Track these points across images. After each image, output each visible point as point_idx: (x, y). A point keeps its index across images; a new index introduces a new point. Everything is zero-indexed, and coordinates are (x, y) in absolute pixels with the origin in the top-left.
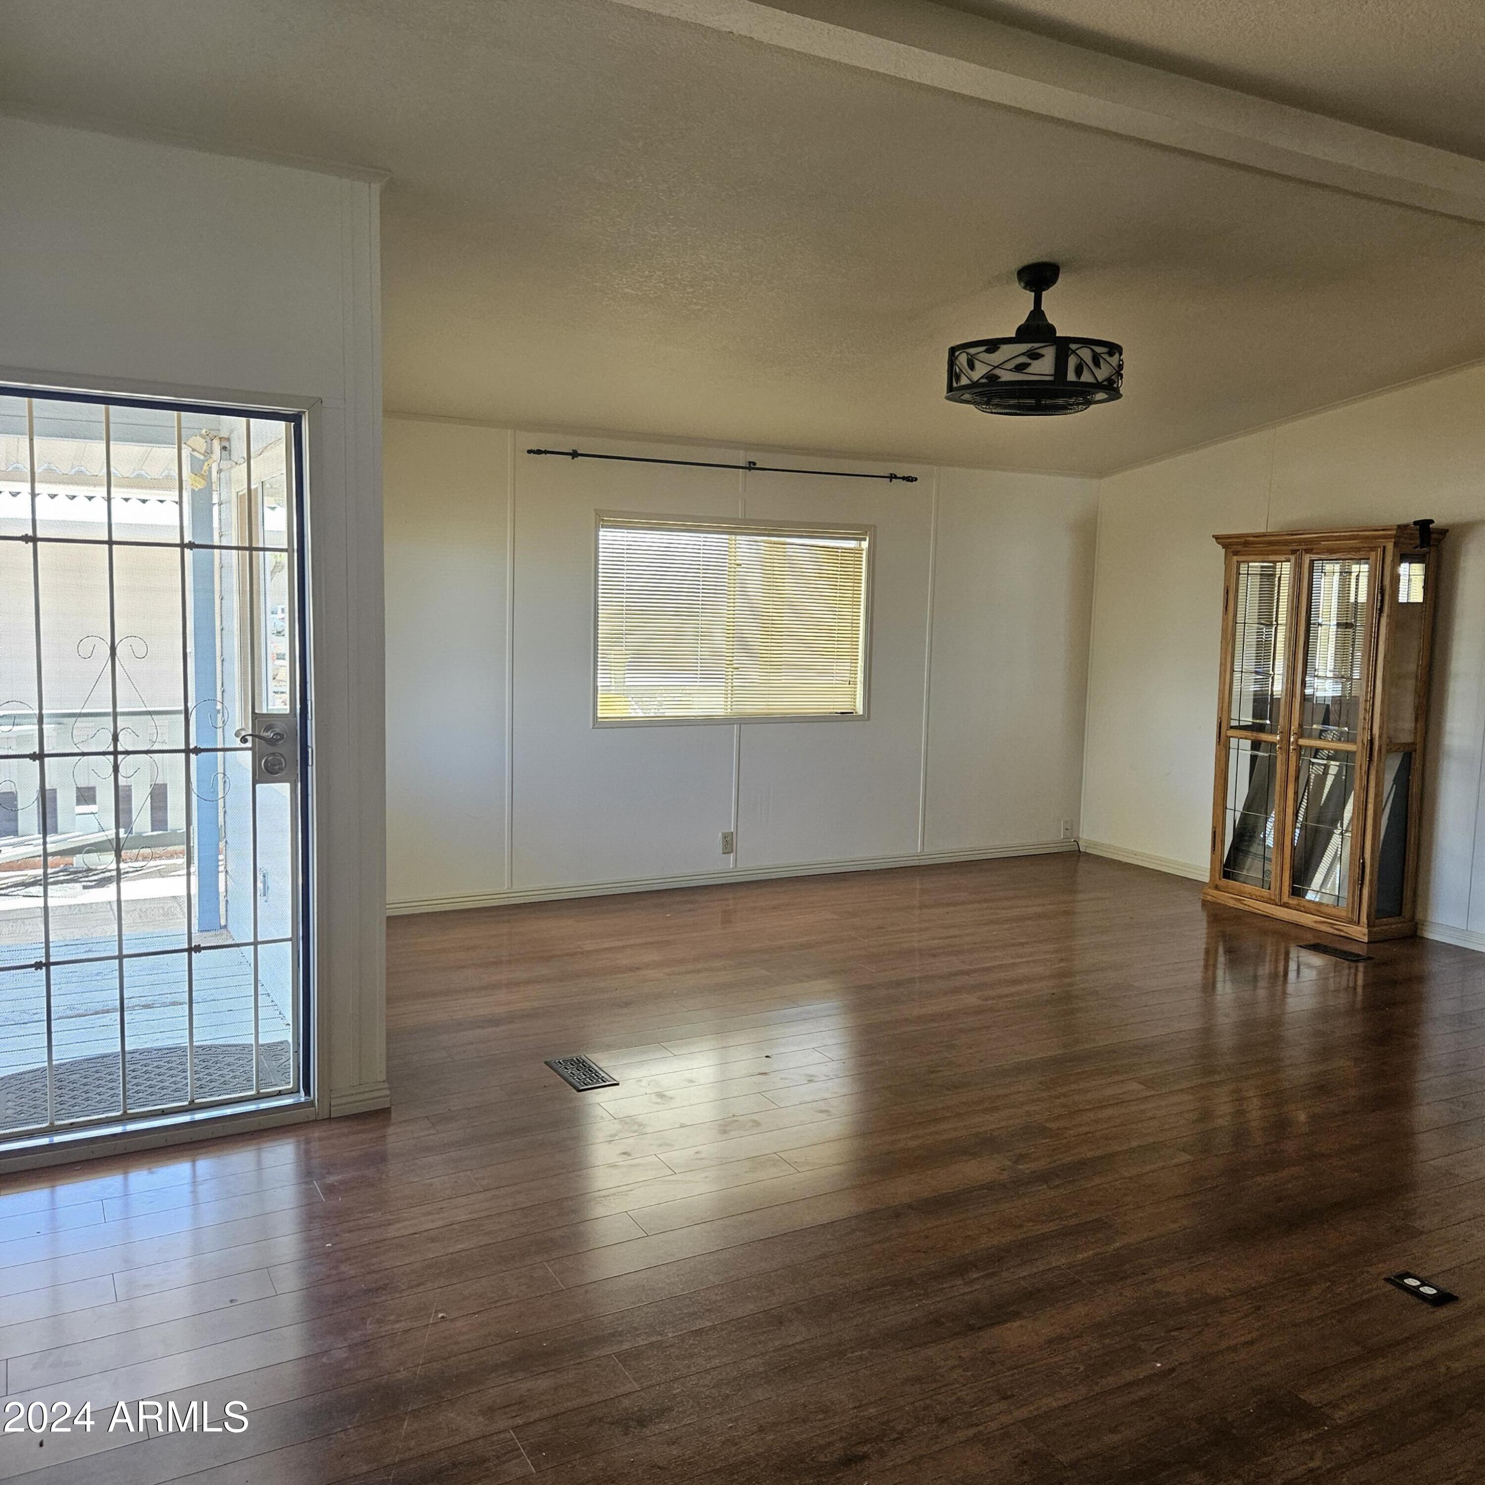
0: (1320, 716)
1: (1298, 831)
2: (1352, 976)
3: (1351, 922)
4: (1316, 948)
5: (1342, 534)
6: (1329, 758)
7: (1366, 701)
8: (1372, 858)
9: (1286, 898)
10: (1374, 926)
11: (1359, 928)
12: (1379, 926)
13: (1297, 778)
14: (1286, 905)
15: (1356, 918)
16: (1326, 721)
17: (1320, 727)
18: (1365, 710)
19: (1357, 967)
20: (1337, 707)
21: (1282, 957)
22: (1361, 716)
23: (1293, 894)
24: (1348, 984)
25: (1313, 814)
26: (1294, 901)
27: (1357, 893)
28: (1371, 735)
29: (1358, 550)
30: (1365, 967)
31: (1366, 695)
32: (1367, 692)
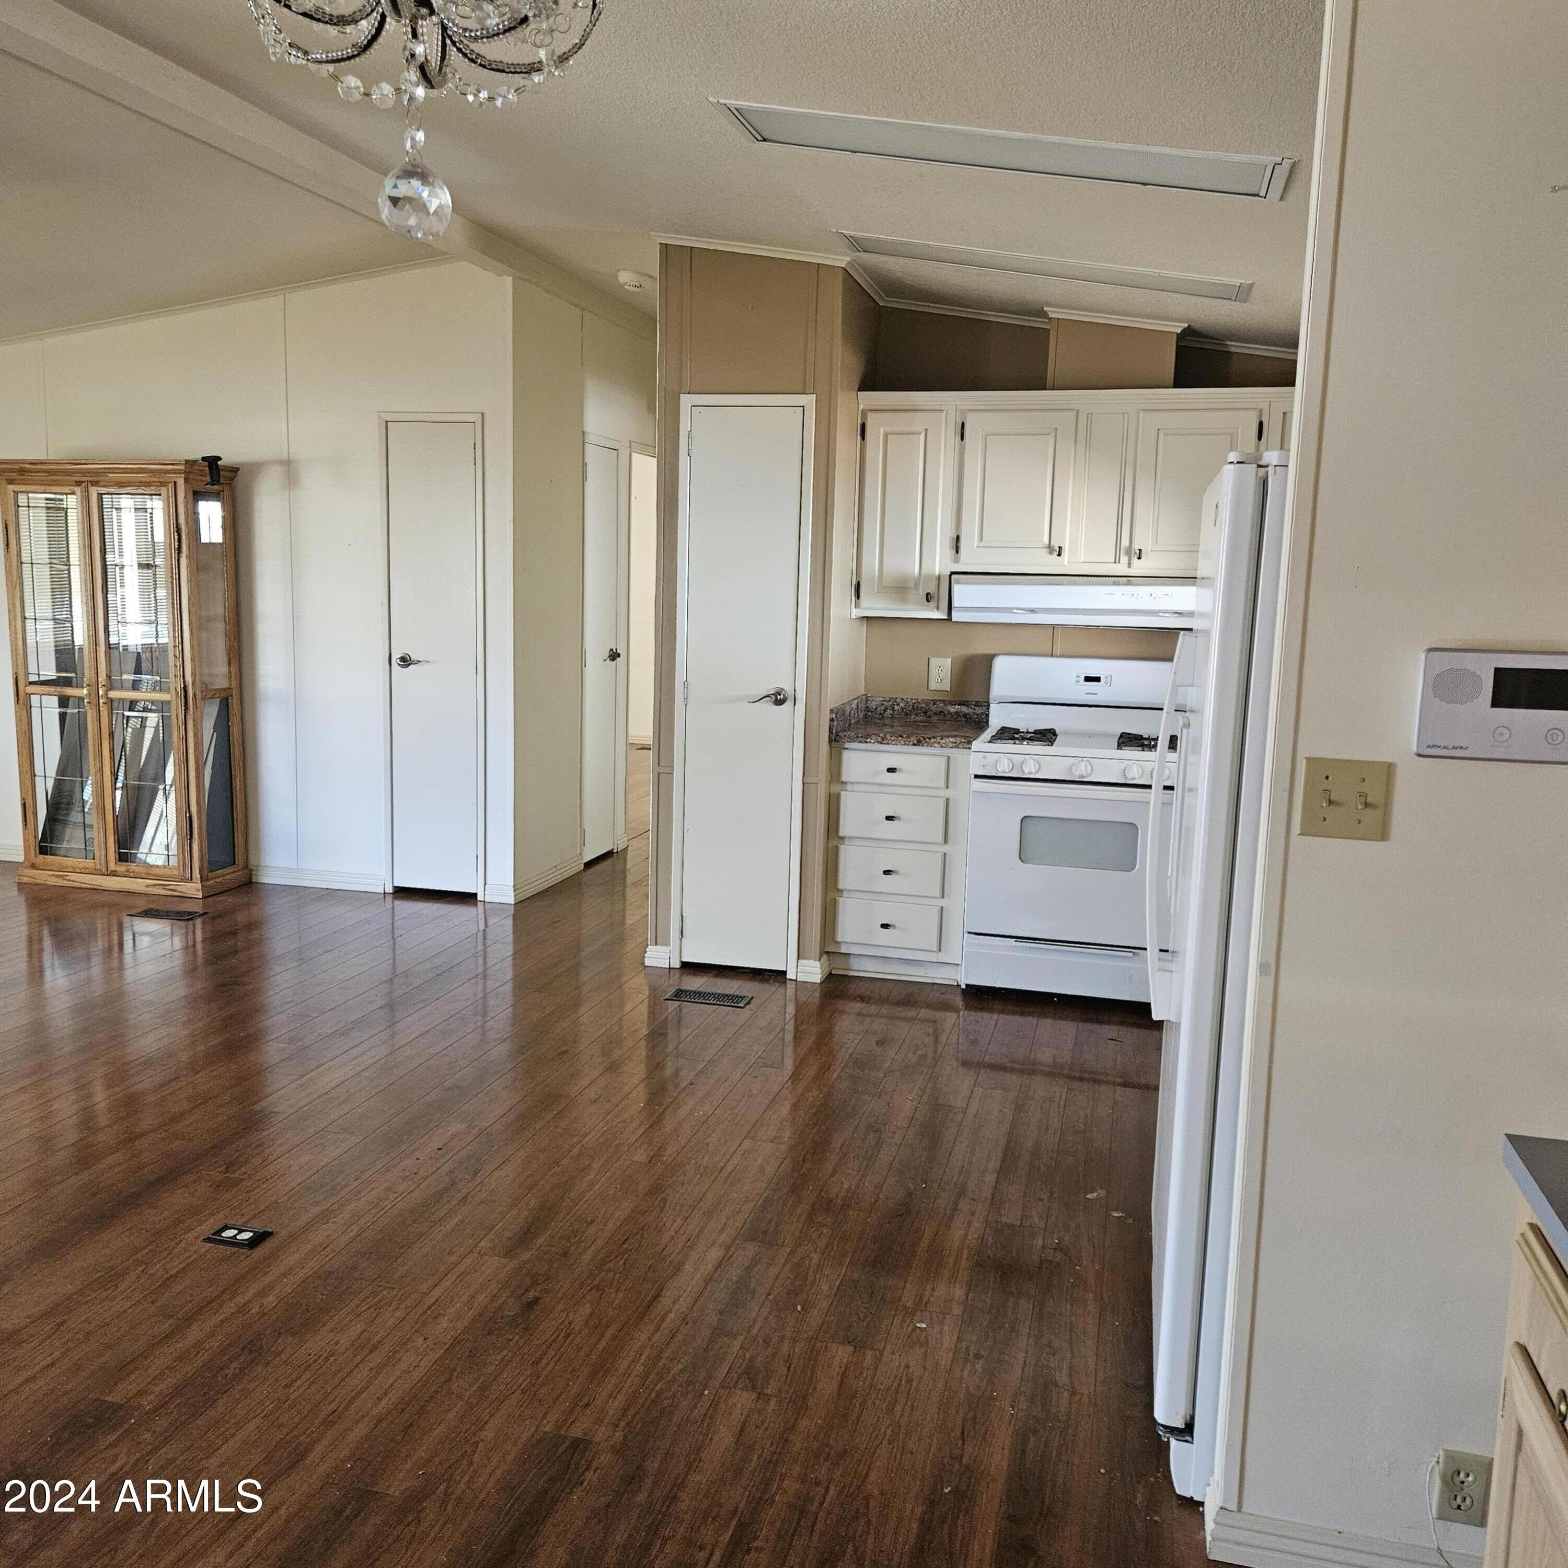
0: (132, 665)
1: (119, 793)
2: (190, 934)
3: (184, 880)
4: (149, 914)
5: (130, 466)
6: (145, 710)
7: (175, 646)
8: (199, 811)
9: (112, 866)
10: (208, 880)
11: (192, 885)
12: (212, 879)
13: (112, 735)
14: (114, 874)
15: (188, 876)
16: (138, 670)
17: (132, 677)
18: (175, 655)
19: (194, 926)
20: (148, 655)
21: (115, 928)
22: (171, 663)
23: (120, 860)
24: (187, 943)
25: (134, 772)
26: (122, 868)
27: (187, 848)
28: (184, 682)
29: (148, 484)
30: (204, 923)
31: (175, 641)
32: (174, 637)
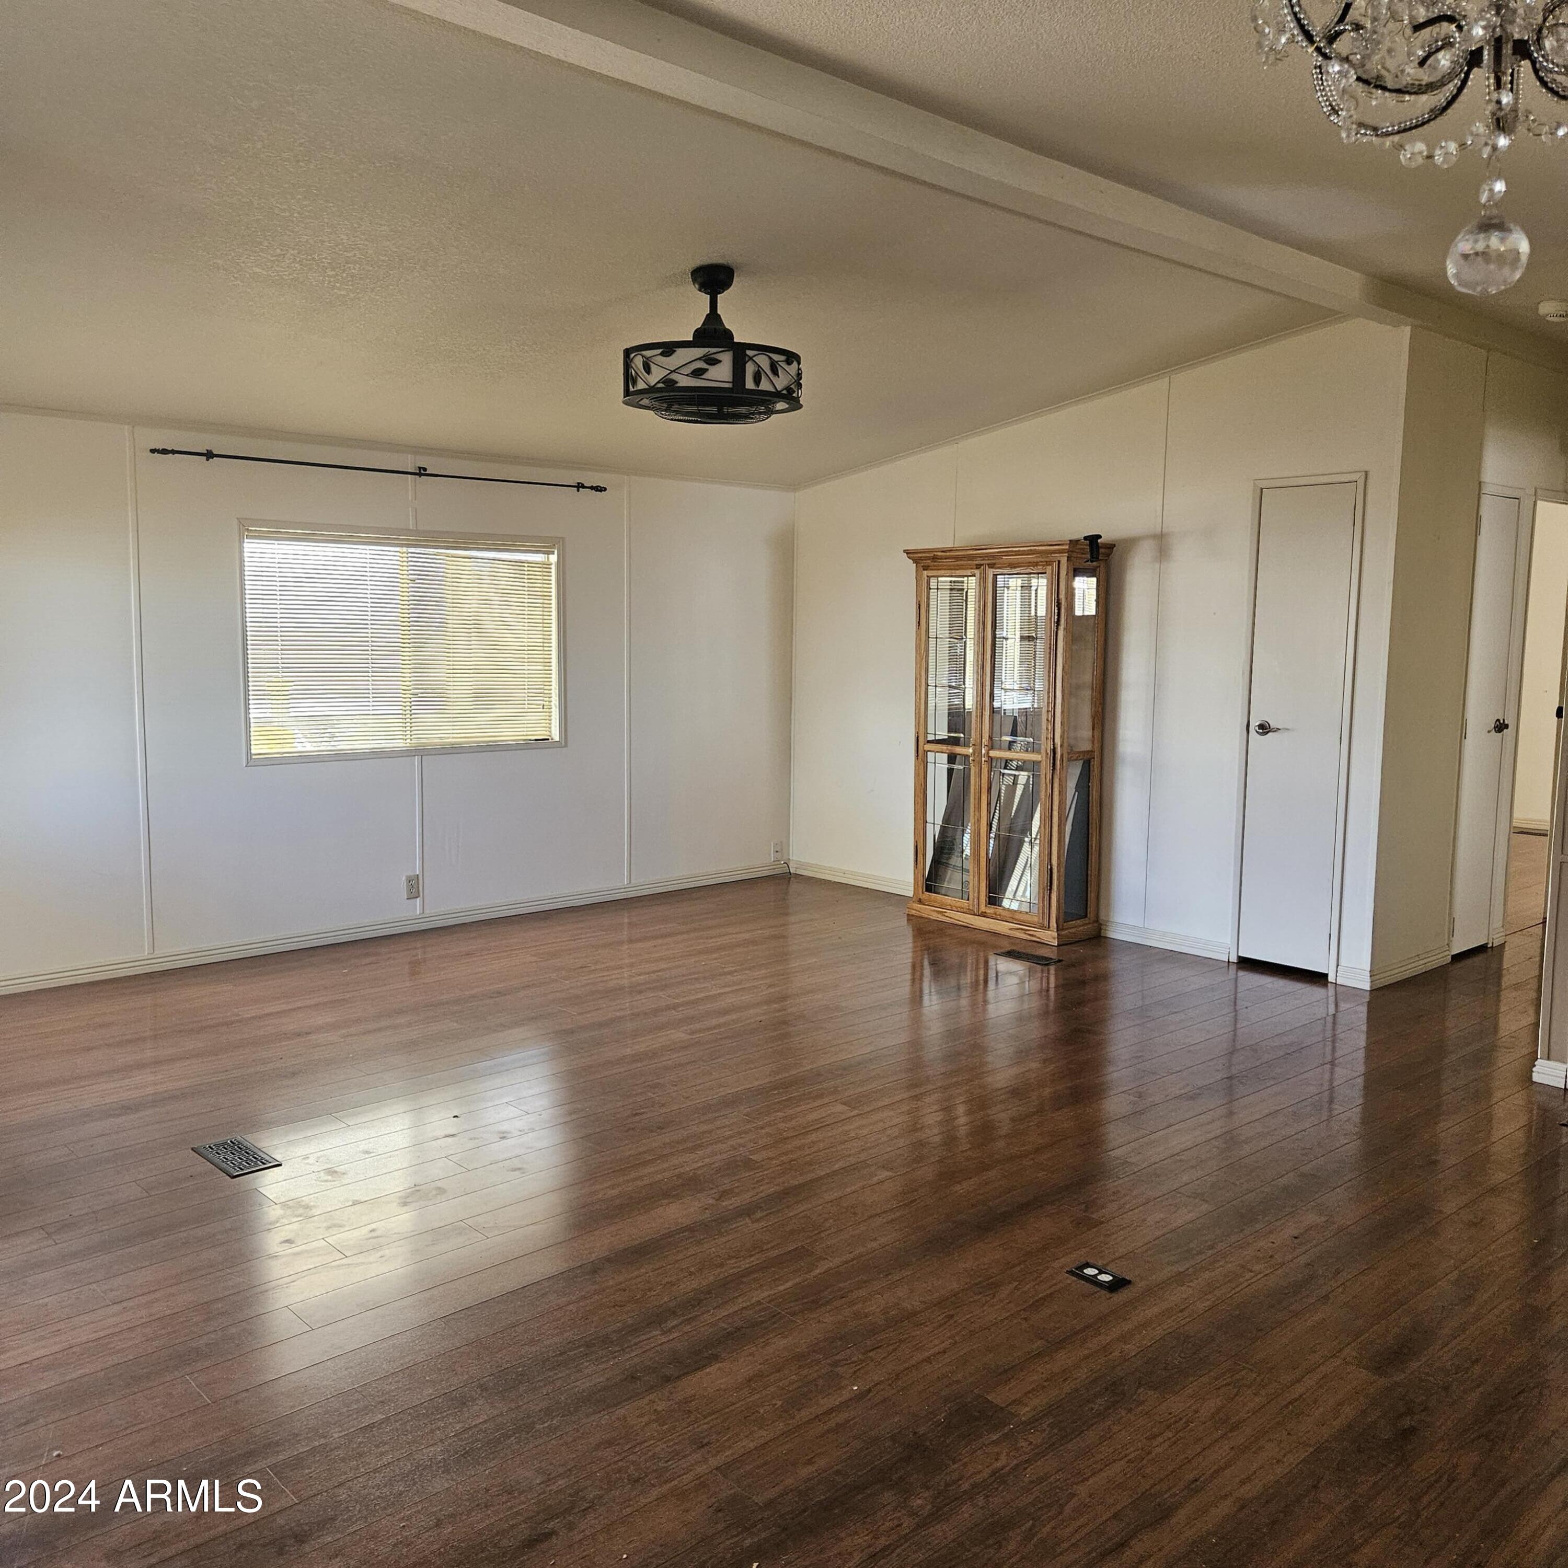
0: (1008, 728)
1: (992, 841)
2: (1045, 980)
3: (1042, 927)
4: (1011, 954)
5: (1021, 549)
6: (1018, 768)
7: (1048, 711)
8: (1059, 865)
9: (983, 908)
10: (1063, 930)
11: (1050, 932)
12: (1067, 929)
13: (989, 789)
14: (984, 915)
15: (1046, 923)
16: (1014, 733)
17: (1009, 738)
18: (1047, 720)
19: (1049, 970)
20: (1023, 718)
21: (982, 966)
22: (1044, 727)
23: (989, 904)
24: (1042, 987)
25: (1006, 824)
26: (990, 910)
27: (1047, 897)
28: (1054, 744)
29: (1036, 564)
30: (1056, 970)
31: (1048, 706)
32: (1048, 703)
